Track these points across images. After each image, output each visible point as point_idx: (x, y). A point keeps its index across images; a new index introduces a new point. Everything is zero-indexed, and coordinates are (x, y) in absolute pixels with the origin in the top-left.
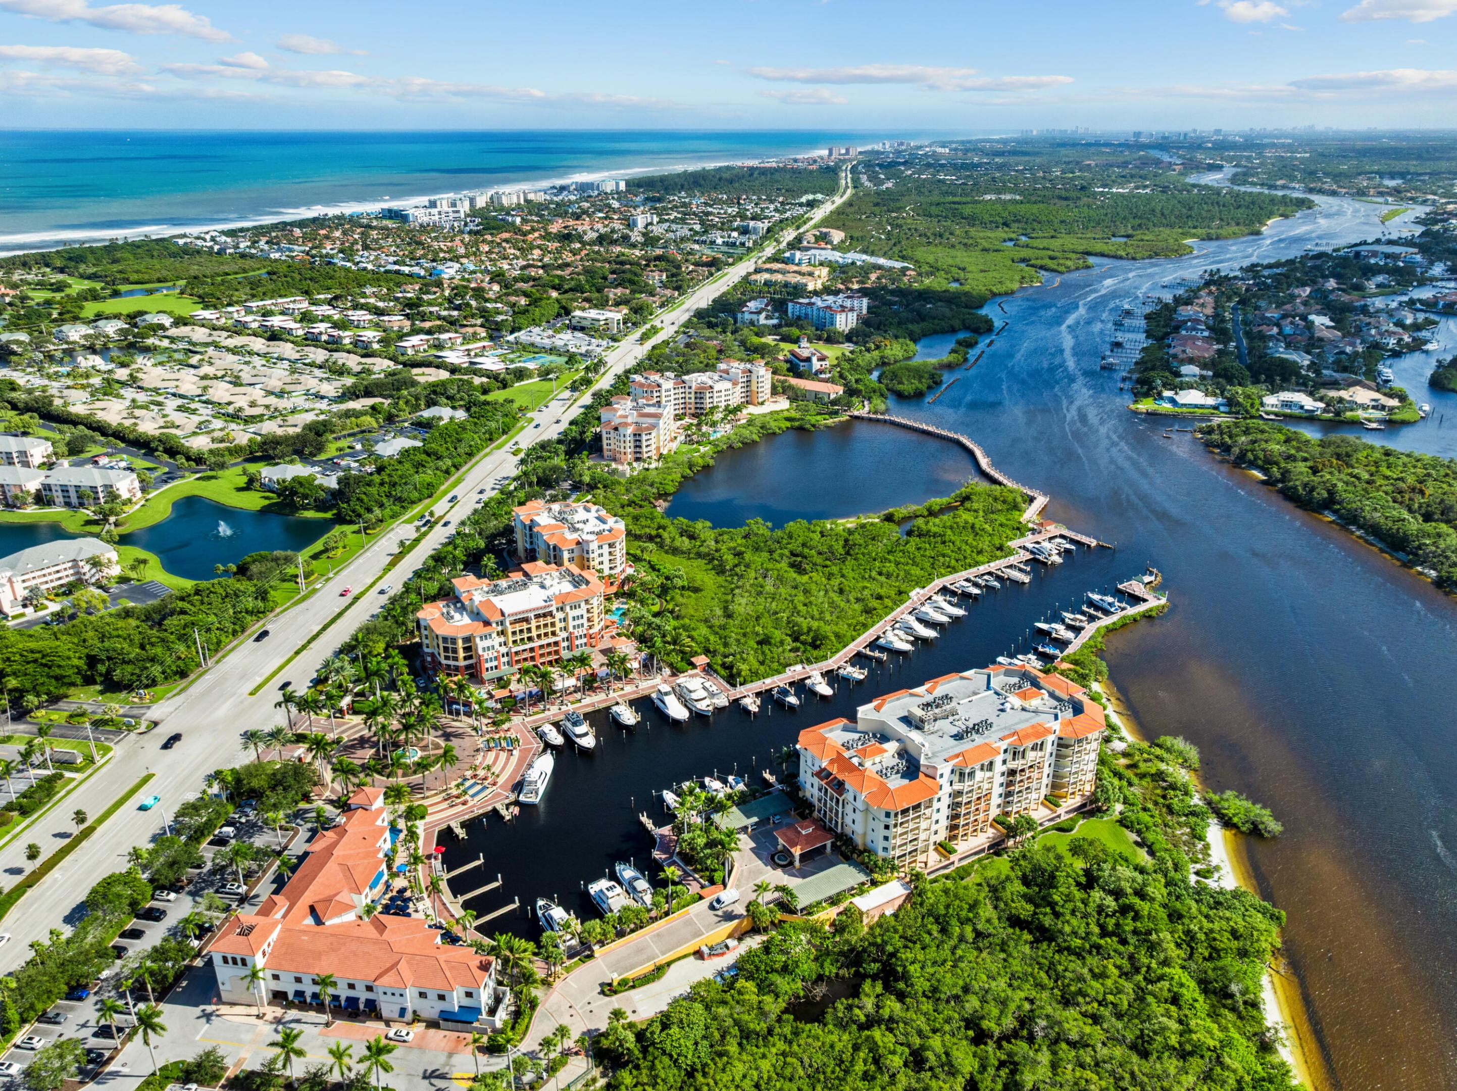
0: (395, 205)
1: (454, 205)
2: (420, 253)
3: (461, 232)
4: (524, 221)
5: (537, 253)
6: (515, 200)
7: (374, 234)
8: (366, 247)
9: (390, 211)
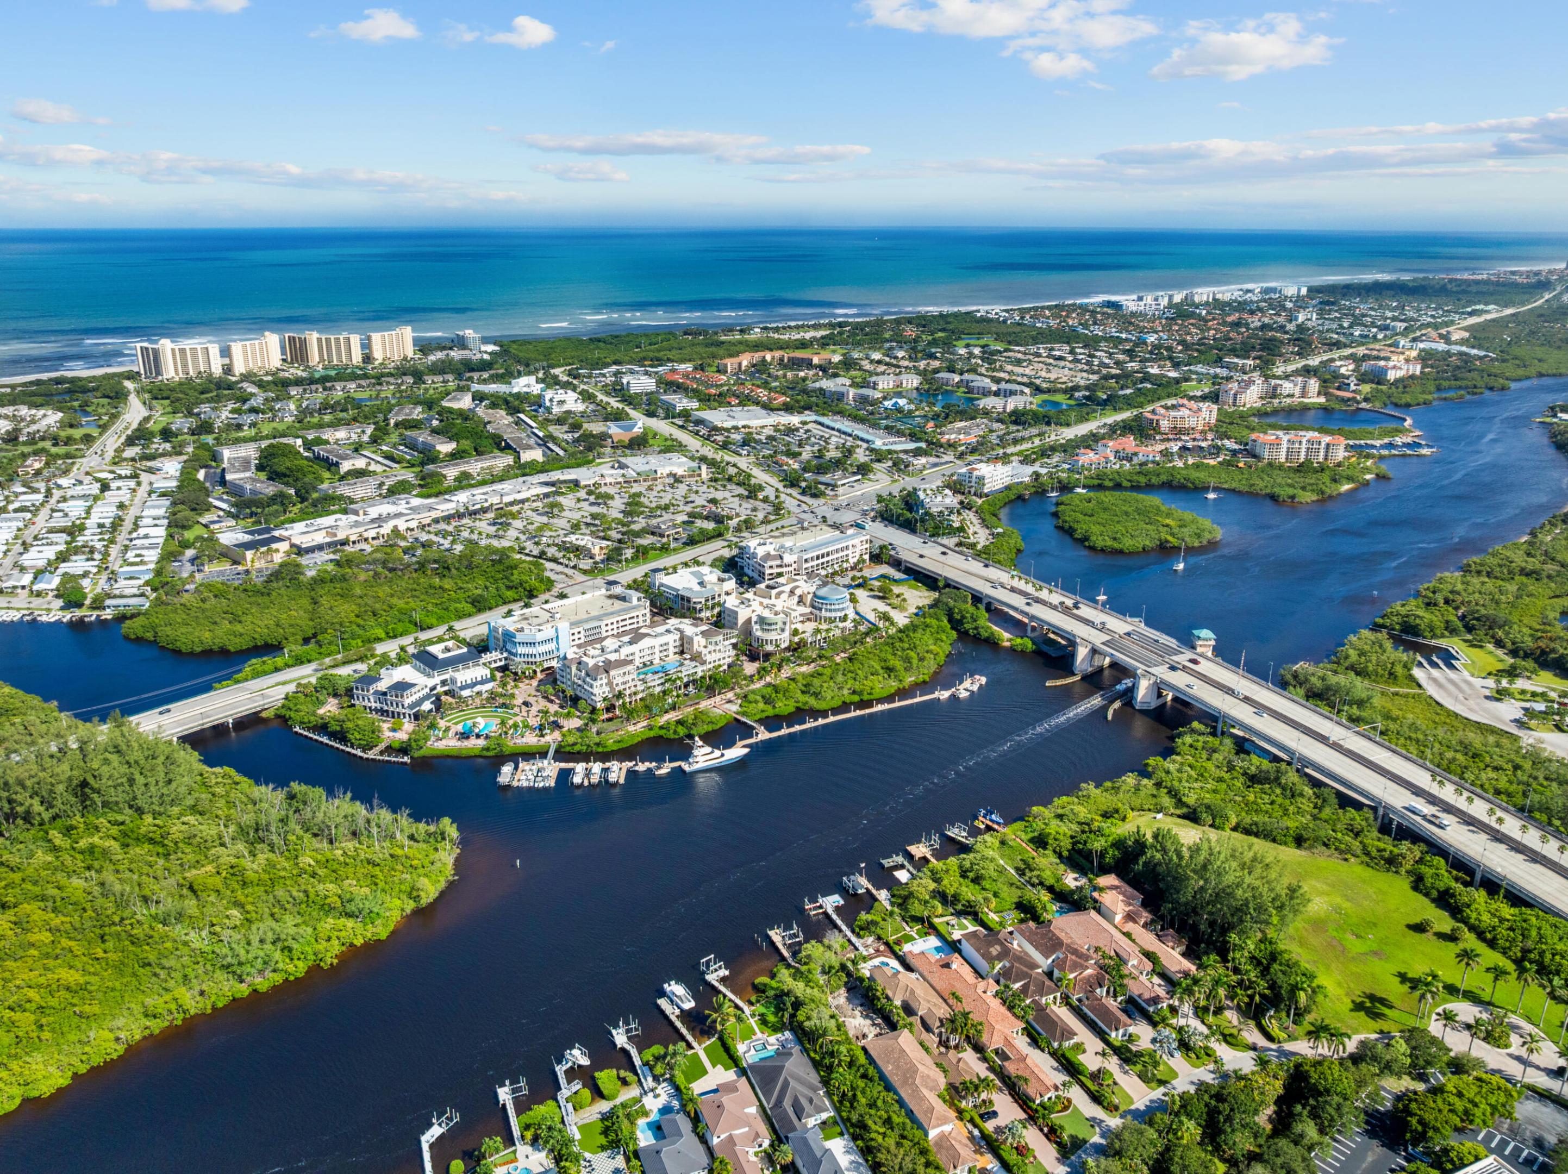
0: (1114, 298)
1: (1156, 299)
2: (1131, 328)
3: (1160, 318)
4: (1208, 313)
5: (1212, 332)
6: (1205, 298)
7: (1099, 316)
8: (1095, 323)
9: (1109, 302)
